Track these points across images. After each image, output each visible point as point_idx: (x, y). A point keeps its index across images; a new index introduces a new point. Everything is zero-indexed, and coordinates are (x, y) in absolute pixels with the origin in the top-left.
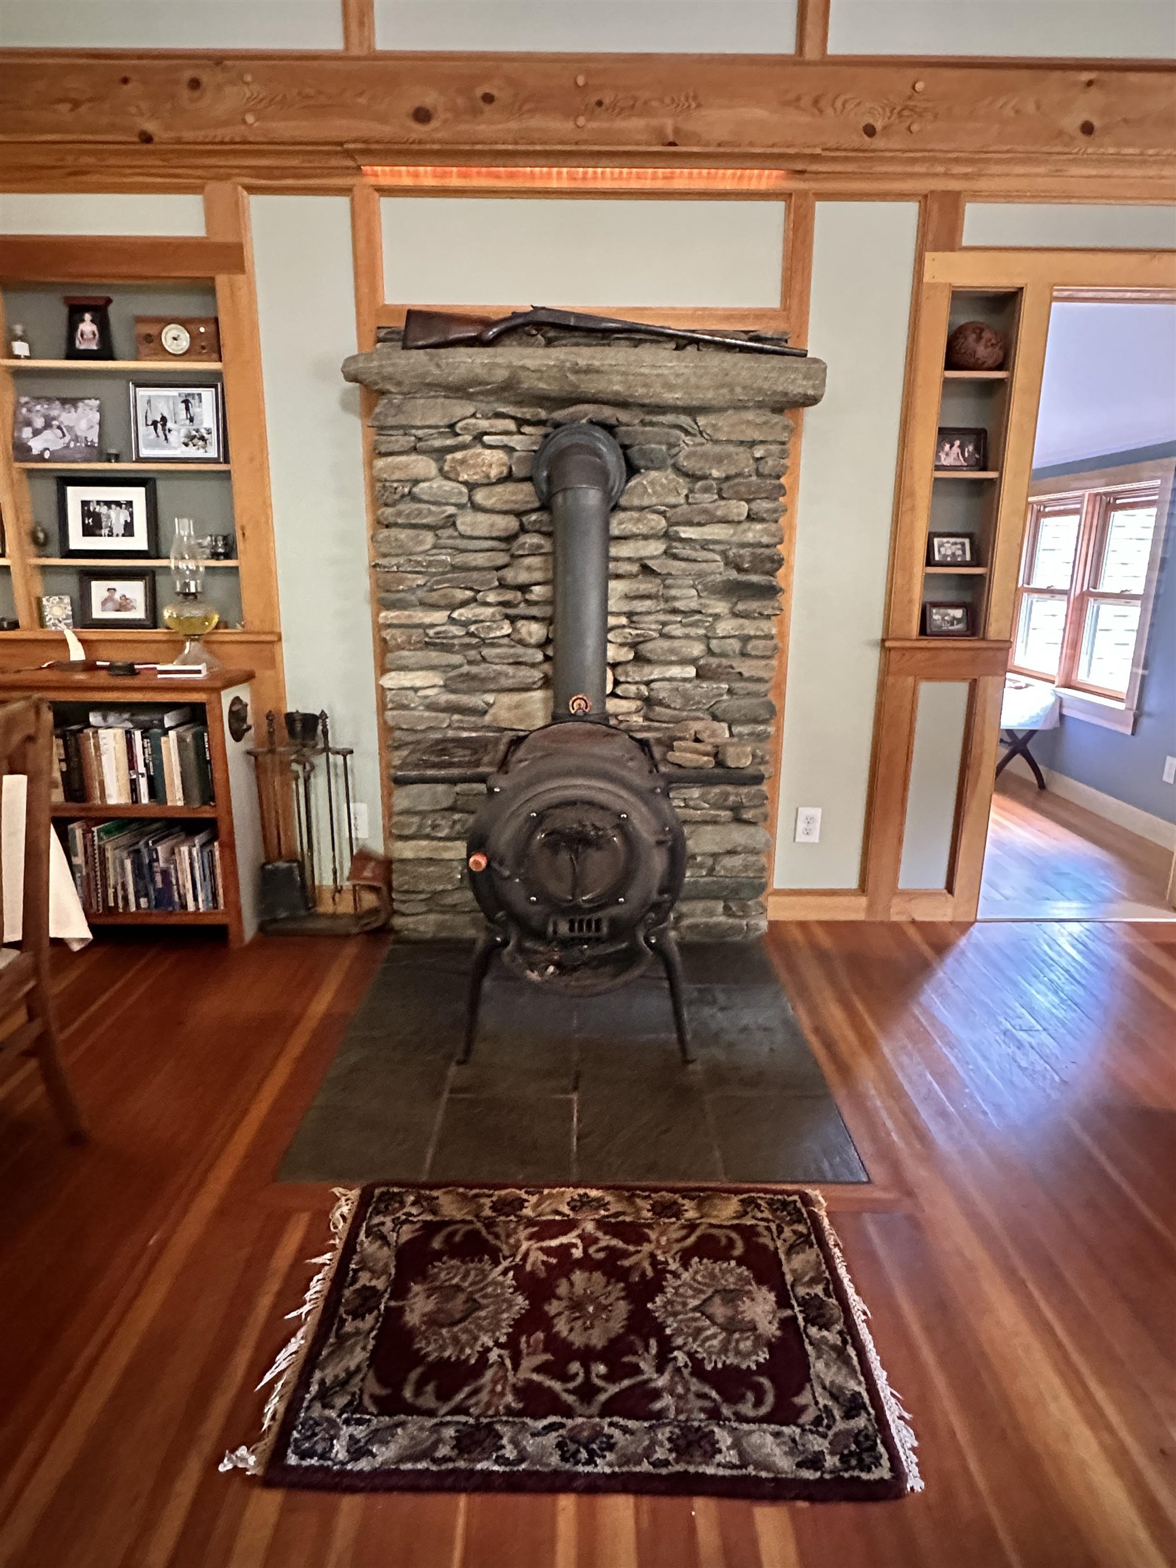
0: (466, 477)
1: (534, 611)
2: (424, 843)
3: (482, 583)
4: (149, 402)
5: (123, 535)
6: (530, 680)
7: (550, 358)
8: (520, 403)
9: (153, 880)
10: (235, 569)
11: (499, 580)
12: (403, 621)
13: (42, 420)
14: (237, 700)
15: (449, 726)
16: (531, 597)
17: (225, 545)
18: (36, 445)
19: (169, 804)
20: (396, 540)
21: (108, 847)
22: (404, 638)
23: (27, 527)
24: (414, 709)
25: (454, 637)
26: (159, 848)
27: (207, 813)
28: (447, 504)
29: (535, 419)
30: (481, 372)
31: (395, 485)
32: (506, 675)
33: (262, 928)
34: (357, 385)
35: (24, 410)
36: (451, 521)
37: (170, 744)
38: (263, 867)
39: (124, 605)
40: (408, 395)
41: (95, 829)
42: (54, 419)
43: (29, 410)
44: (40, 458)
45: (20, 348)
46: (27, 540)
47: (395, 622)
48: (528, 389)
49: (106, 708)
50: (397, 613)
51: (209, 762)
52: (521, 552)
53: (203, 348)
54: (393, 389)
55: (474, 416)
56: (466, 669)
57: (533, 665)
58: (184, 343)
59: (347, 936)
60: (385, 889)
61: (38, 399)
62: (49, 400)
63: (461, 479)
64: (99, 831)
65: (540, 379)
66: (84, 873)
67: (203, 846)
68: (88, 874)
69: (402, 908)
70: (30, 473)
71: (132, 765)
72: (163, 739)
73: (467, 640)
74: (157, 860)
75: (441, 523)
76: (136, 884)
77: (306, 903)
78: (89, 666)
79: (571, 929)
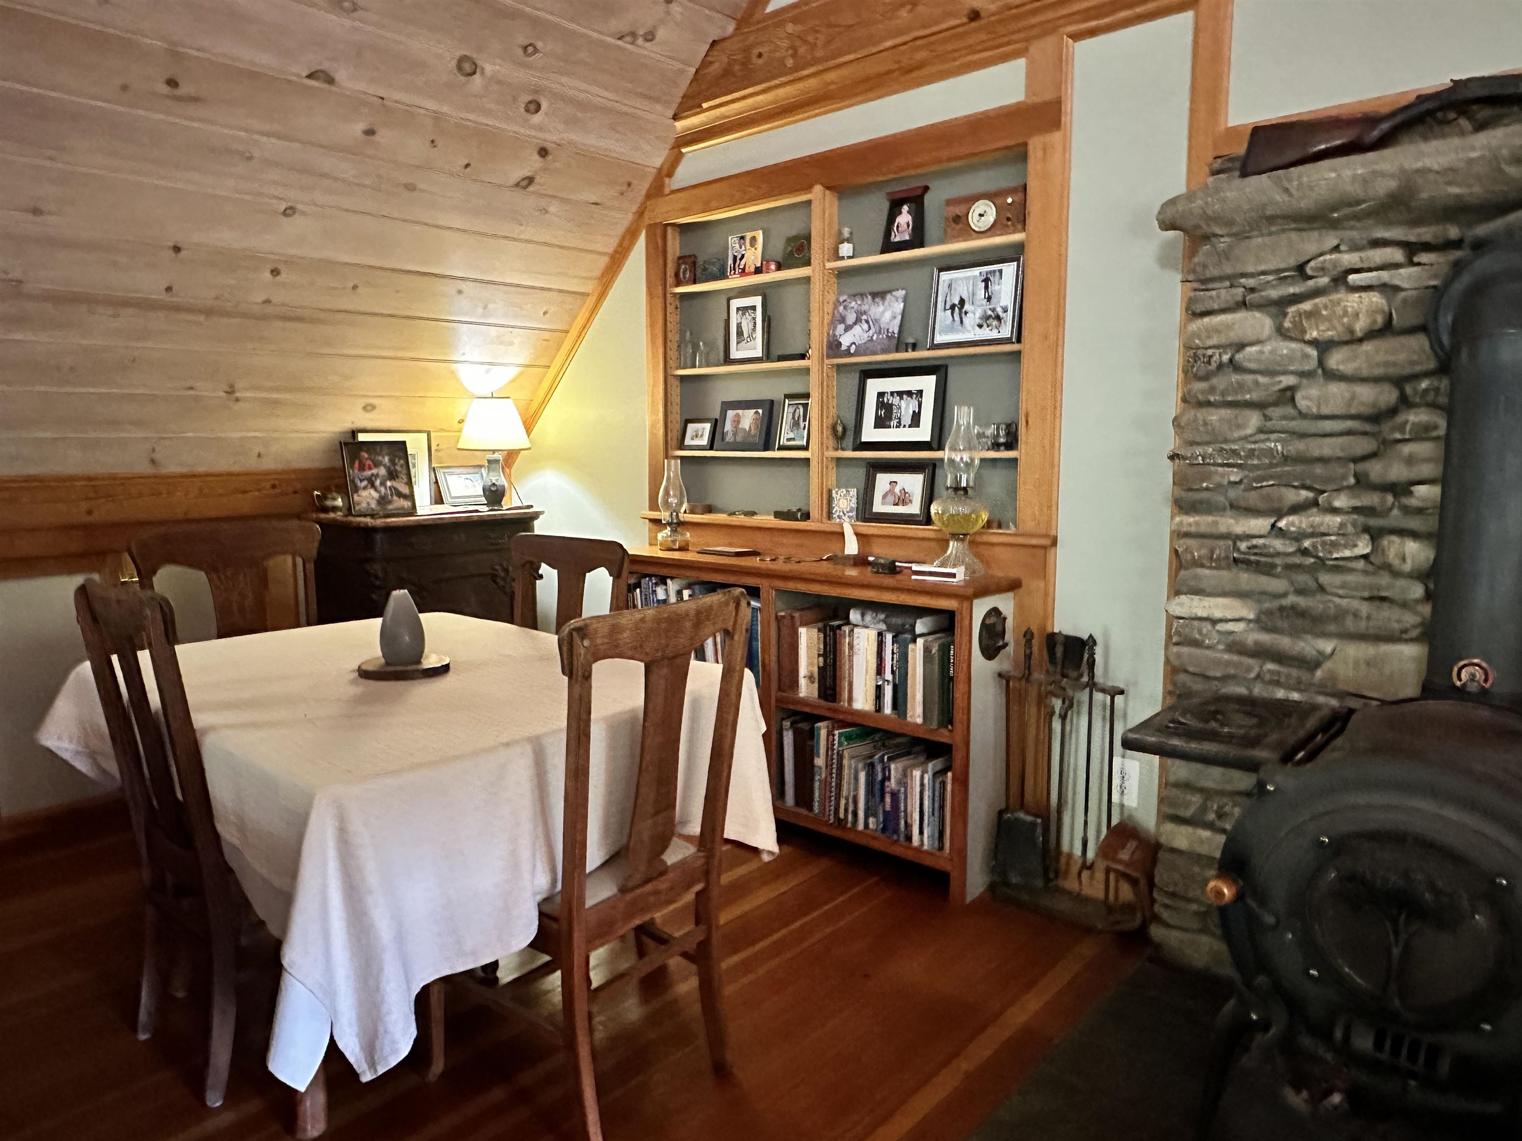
0: (1315, 334)
1: (1414, 523)
2: (1206, 834)
3: (1327, 480)
4: (950, 286)
5: (910, 426)
6: (1396, 626)
7: (1473, 148)
8: (1415, 222)
9: (882, 799)
10: (1015, 461)
11: (1356, 476)
12: (1203, 529)
13: (854, 315)
14: (995, 612)
15: (1258, 677)
16: (1413, 502)
17: (1008, 434)
18: (846, 340)
19: (909, 719)
20: (1205, 424)
21: (846, 753)
22: (1204, 552)
23: (828, 422)
24: (1208, 647)
25: (1278, 554)
26: (893, 766)
27: (943, 736)
28: (1285, 373)
29: (1441, 240)
30: (1355, 190)
31: (1210, 352)
32: (1356, 615)
33: (992, 888)
34: (1181, 233)
35: (841, 308)
36: (1288, 396)
37: (917, 651)
38: (1000, 813)
39: (903, 499)
40: (1241, 236)
41: (836, 732)
42: (865, 313)
43: (845, 308)
44: (848, 353)
45: (846, 249)
46: (827, 432)
47: (1193, 529)
48: (1432, 199)
49: (866, 606)
50: (1197, 518)
51: (952, 679)
52: (1398, 436)
53: (1008, 219)
54: (1218, 231)
55: (1336, 249)
56: (1292, 599)
57: (1404, 605)
58: (991, 216)
59: (1088, 930)
60: (1143, 883)
61: (854, 296)
62: (862, 295)
63: (1308, 337)
64: (840, 735)
65: (1449, 183)
66: (823, 776)
67: (935, 775)
68: (826, 777)
69: (1165, 914)
70: (839, 367)
71: (880, 671)
72: (911, 646)
73: (1297, 560)
74: (889, 779)
75: (1271, 400)
76: (867, 802)
77: (1046, 870)
78: (860, 561)
79: (1378, 1045)
